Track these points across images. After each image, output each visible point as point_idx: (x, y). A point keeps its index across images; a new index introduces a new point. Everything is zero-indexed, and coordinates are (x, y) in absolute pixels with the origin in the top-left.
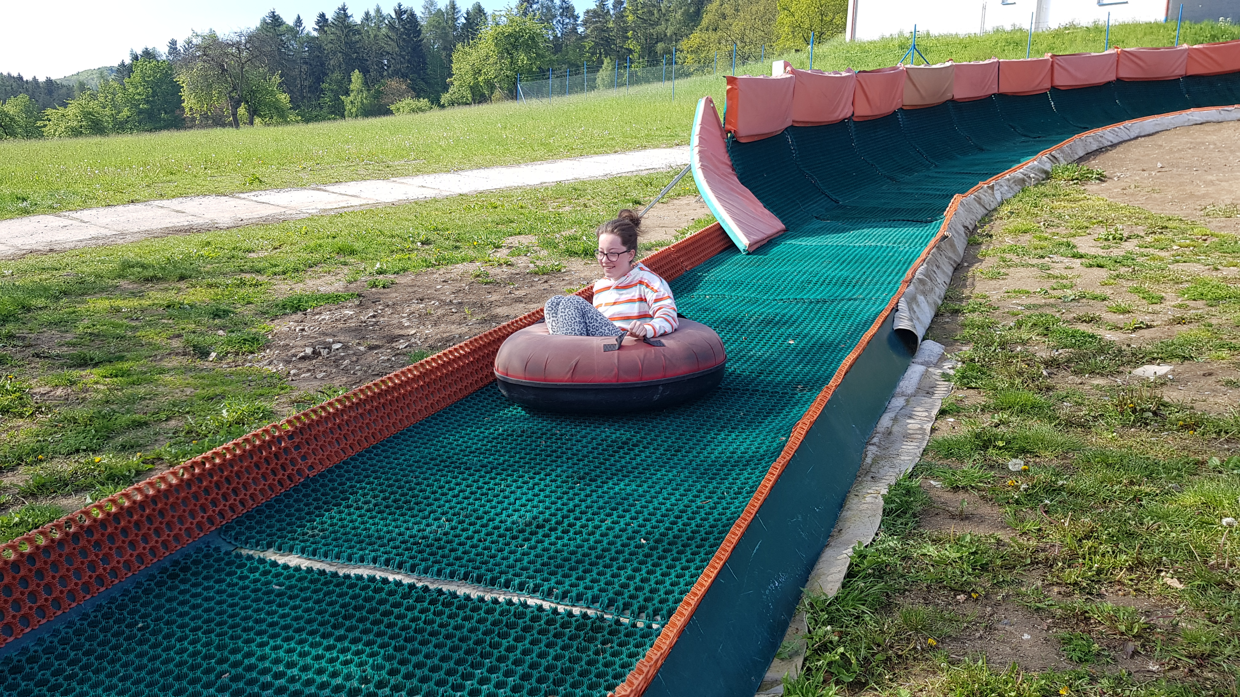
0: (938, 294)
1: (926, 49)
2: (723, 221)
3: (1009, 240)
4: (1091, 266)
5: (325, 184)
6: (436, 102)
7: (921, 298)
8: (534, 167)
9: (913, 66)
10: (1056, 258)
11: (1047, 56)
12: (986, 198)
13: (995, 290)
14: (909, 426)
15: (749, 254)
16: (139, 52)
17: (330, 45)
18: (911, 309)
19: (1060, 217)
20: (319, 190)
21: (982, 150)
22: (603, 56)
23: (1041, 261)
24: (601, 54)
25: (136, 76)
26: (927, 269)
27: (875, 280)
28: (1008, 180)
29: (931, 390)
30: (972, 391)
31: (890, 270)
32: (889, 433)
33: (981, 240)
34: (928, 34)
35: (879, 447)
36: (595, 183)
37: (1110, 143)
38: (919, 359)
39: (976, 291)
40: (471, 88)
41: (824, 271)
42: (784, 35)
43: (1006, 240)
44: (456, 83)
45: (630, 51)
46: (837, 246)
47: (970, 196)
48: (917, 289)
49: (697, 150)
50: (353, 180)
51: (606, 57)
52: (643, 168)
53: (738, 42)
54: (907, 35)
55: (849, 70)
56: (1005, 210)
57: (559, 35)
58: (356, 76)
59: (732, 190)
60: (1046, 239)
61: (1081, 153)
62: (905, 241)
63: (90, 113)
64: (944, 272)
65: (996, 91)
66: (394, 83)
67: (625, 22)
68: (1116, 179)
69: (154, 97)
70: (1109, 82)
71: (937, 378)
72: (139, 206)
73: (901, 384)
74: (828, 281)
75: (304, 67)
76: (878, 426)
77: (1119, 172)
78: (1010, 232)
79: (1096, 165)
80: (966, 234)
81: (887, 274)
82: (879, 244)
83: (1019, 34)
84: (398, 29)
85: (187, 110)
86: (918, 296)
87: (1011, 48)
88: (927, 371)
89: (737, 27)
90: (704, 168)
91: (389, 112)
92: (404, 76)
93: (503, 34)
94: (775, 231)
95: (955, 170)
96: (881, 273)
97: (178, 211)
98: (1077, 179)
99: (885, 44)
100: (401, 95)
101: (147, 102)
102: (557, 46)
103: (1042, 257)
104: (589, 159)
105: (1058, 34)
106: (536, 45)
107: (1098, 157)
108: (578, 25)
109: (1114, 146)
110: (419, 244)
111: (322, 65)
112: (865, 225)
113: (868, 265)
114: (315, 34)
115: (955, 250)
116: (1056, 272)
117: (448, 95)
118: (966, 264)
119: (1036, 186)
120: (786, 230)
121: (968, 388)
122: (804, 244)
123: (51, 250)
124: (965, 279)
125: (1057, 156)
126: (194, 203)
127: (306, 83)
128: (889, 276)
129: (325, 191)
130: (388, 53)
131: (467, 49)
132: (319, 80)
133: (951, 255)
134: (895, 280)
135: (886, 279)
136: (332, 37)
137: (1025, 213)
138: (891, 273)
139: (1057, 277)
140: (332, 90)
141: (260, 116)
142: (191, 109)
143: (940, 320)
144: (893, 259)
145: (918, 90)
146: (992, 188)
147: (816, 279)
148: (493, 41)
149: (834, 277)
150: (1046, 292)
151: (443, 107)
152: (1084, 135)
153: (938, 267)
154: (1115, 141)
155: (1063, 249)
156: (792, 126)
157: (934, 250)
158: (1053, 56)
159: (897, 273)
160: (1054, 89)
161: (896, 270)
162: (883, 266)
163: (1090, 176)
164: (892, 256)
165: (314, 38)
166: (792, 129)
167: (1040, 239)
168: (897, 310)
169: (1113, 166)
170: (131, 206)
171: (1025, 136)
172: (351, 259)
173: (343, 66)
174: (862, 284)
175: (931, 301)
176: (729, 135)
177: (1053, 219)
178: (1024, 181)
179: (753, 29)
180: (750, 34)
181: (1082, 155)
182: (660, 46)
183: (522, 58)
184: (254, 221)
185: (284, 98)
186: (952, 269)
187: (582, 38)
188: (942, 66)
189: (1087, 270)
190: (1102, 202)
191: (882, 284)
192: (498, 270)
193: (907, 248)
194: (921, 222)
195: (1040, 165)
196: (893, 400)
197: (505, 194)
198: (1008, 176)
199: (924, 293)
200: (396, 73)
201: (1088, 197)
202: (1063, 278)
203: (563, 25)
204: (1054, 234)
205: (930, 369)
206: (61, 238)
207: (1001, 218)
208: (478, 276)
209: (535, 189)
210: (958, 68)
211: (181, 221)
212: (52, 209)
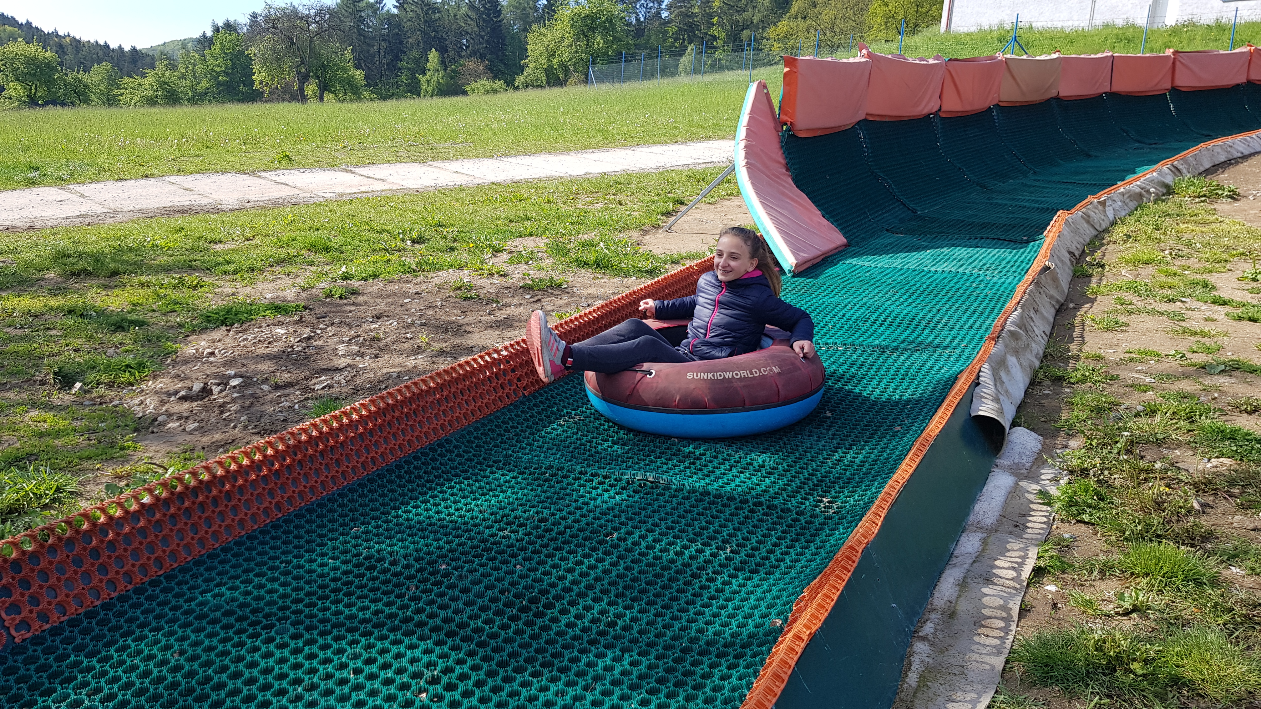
0: (1035, 352)
1: (1028, 43)
2: (767, 233)
3: (1127, 274)
4: (1240, 319)
5: (356, 165)
6: (510, 84)
7: (1012, 360)
8: (585, 155)
9: (1013, 56)
10: (1191, 303)
11: (1169, 52)
12: (1096, 216)
13: (1111, 346)
14: (985, 600)
15: (793, 276)
16: (221, 24)
17: (409, 23)
18: (997, 379)
19: (1189, 245)
20: (347, 171)
21: (1089, 156)
22: (686, 42)
23: (1171, 307)
24: (684, 39)
25: (217, 48)
26: (1021, 316)
27: (952, 321)
28: (1123, 194)
29: (1021, 521)
30: (1083, 527)
31: (972, 308)
32: (951, 614)
33: (1090, 271)
34: (1031, 27)
35: (932, 645)
36: (643, 176)
37: (1240, 155)
38: (1004, 461)
39: (1086, 349)
40: (546, 70)
41: (886, 305)
42: (876, 26)
43: (1123, 272)
44: (531, 65)
45: (715, 38)
46: (908, 269)
47: (1078, 212)
48: (1006, 346)
49: (743, 144)
50: (388, 162)
51: (690, 43)
52: (701, 161)
53: (828, 32)
54: (1008, 27)
55: (937, 58)
56: (1119, 232)
57: (642, 19)
58: (433, 56)
59: (784, 194)
60: (1175, 275)
61: (1207, 165)
62: (994, 267)
63: (166, 83)
64: (1043, 318)
65: (1107, 89)
66: (471, 64)
67: (710, 7)
68: (1251, 198)
69: (233, 69)
70: (1238, 85)
71: (1031, 497)
72: (152, 181)
73: (977, 507)
74: (890, 319)
75: (384, 44)
76: (936, 594)
77: (1255, 189)
78: (1127, 262)
79: (1227, 179)
80: (1072, 262)
81: (968, 313)
82: (960, 270)
83: (1131, 30)
84: (478, 9)
85: (257, 83)
86: (1008, 356)
87: (1122, 44)
88: (1016, 485)
89: (827, 15)
90: (749, 166)
91: (465, 93)
92: (482, 57)
93: (580, 15)
94: (833, 246)
95: (1056, 178)
96: (960, 312)
97: (186, 189)
98: (1205, 196)
99: (983, 36)
100: (478, 76)
101: (226, 74)
102: (639, 31)
103: (1171, 301)
104: (645, 149)
105: (1175, 31)
106: (614, 29)
107: (1227, 171)
108: (662, 10)
109: (1245, 158)
110: (409, 242)
111: (401, 43)
112: (945, 242)
113: (945, 300)
114: (395, 11)
115: (1057, 286)
116: (1194, 325)
117: (522, 77)
118: (1071, 305)
119: (1155, 202)
120: (847, 246)
121: (1079, 521)
122: (867, 264)
123: (31, 227)
124: (1072, 327)
125: (1180, 167)
126: (209, 181)
127: (385, 61)
128: (971, 316)
129: (354, 173)
130: (467, 33)
131: (543, 30)
132: (397, 58)
133: (1053, 292)
134: (978, 324)
135: (966, 322)
136: (411, 14)
137: (1144, 237)
138: (974, 312)
139: (1196, 333)
140: (409, 69)
141: (331, 92)
142: (261, 82)
143: (1036, 391)
144: (977, 292)
145: (1018, 84)
146: (1103, 204)
147: (874, 316)
148: (569, 22)
149: (899, 314)
150: (1184, 356)
151: (517, 88)
152: (1211, 144)
153: (1036, 311)
154: (1246, 152)
155: (1199, 290)
156: (865, 120)
157: (1032, 286)
158: (1176, 53)
159: (982, 313)
160: (1175, 90)
161: (980, 310)
162: (964, 302)
163: (1220, 192)
164: (976, 288)
165: (394, 15)
166: (865, 123)
167: (1167, 274)
168: (978, 384)
169: (1247, 182)
170: (144, 181)
171: (1139, 142)
172: (322, 258)
173: (422, 45)
174: (935, 327)
175: (1025, 363)
176: (785, 127)
177: (1181, 247)
178: (1141, 196)
179: (845, 18)
180: (841, 25)
181: (1207, 167)
182: (746, 34)
183: (599, 41)
184: (261, 203)
185: (359, 75)
186: (1053, 311)
187: (666, 23)
188: (1048, 58)
189: (1235, 323)
190: (1238, 227)
191: (961, 329)
192: (486, 282)
193: (995, 279)
194: (1015, 242)
195: (1160, 178)
196: (963, 539)
197: (536, 185)
198: (1122, 190)
199: (1016, 353)
200: (474, 54)
201: (1221, 219)
202: (1203, 334)
203: (647, 8)
204: (1184, 268)
205: (1021, 483)
206: (48, 214)
207: (1115, 243)
208: (459, 288)
209: (573, 180)
210: (1065, 62)
211: (182, 200)
212: (60, 182)
